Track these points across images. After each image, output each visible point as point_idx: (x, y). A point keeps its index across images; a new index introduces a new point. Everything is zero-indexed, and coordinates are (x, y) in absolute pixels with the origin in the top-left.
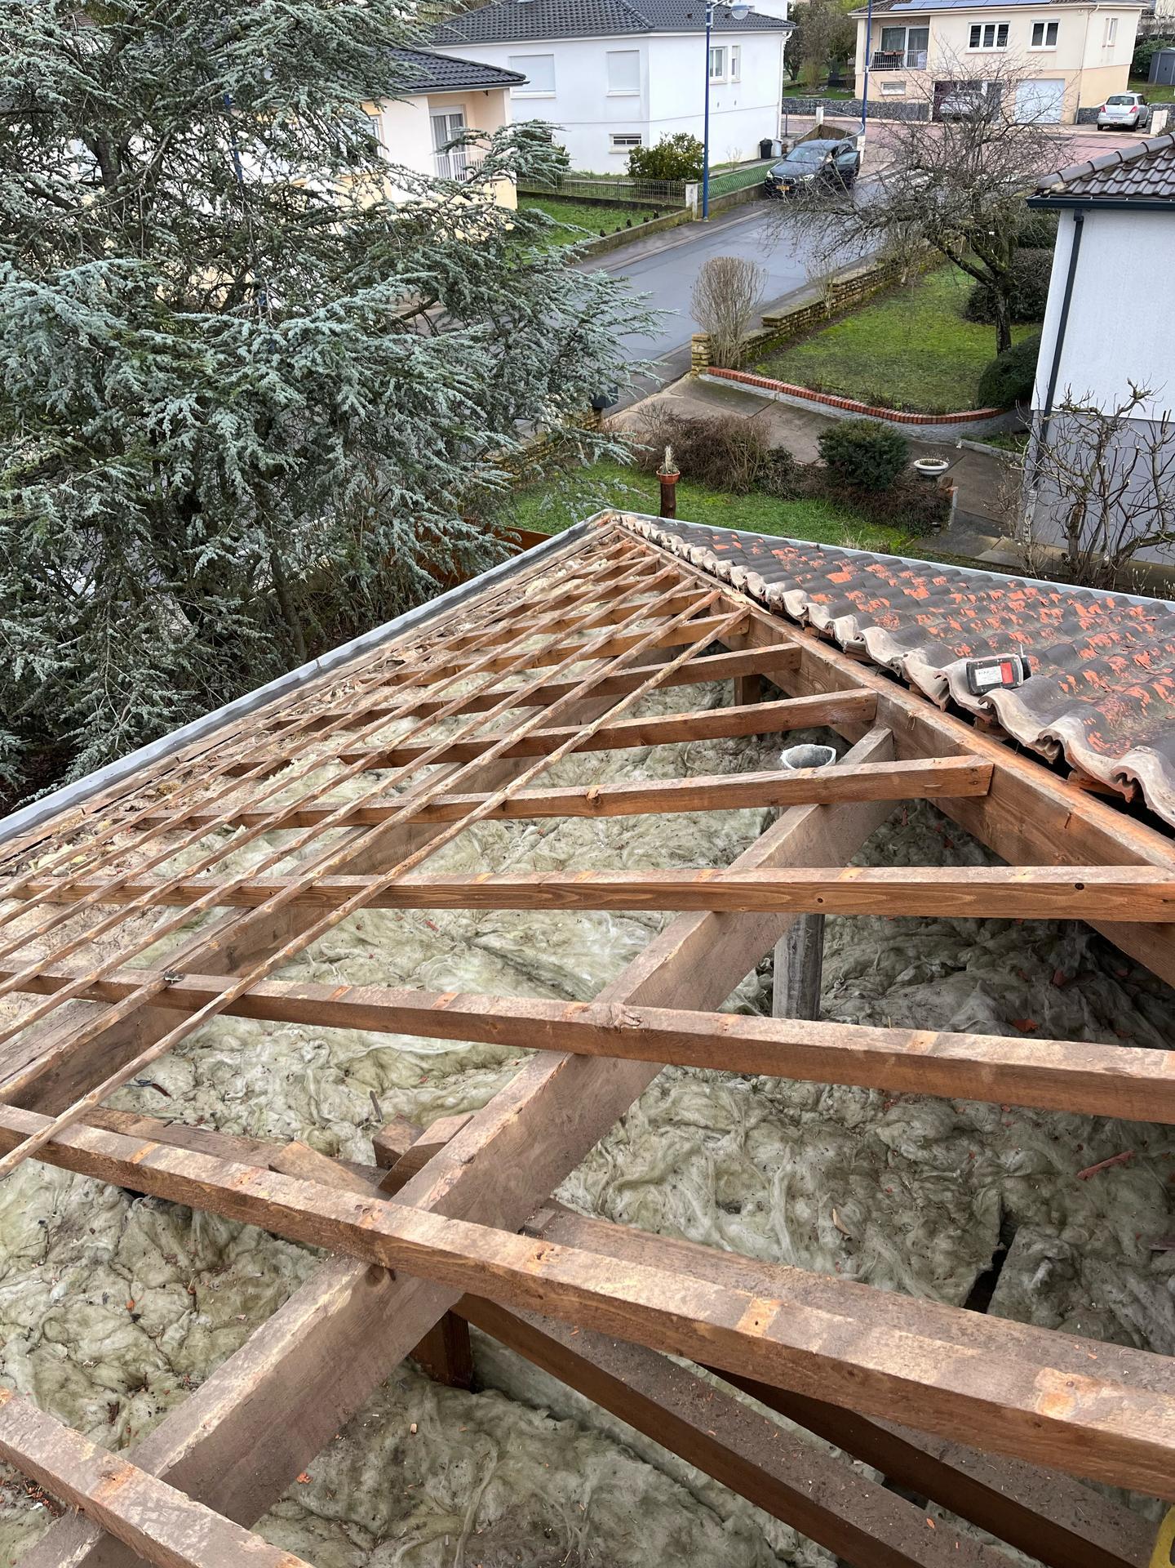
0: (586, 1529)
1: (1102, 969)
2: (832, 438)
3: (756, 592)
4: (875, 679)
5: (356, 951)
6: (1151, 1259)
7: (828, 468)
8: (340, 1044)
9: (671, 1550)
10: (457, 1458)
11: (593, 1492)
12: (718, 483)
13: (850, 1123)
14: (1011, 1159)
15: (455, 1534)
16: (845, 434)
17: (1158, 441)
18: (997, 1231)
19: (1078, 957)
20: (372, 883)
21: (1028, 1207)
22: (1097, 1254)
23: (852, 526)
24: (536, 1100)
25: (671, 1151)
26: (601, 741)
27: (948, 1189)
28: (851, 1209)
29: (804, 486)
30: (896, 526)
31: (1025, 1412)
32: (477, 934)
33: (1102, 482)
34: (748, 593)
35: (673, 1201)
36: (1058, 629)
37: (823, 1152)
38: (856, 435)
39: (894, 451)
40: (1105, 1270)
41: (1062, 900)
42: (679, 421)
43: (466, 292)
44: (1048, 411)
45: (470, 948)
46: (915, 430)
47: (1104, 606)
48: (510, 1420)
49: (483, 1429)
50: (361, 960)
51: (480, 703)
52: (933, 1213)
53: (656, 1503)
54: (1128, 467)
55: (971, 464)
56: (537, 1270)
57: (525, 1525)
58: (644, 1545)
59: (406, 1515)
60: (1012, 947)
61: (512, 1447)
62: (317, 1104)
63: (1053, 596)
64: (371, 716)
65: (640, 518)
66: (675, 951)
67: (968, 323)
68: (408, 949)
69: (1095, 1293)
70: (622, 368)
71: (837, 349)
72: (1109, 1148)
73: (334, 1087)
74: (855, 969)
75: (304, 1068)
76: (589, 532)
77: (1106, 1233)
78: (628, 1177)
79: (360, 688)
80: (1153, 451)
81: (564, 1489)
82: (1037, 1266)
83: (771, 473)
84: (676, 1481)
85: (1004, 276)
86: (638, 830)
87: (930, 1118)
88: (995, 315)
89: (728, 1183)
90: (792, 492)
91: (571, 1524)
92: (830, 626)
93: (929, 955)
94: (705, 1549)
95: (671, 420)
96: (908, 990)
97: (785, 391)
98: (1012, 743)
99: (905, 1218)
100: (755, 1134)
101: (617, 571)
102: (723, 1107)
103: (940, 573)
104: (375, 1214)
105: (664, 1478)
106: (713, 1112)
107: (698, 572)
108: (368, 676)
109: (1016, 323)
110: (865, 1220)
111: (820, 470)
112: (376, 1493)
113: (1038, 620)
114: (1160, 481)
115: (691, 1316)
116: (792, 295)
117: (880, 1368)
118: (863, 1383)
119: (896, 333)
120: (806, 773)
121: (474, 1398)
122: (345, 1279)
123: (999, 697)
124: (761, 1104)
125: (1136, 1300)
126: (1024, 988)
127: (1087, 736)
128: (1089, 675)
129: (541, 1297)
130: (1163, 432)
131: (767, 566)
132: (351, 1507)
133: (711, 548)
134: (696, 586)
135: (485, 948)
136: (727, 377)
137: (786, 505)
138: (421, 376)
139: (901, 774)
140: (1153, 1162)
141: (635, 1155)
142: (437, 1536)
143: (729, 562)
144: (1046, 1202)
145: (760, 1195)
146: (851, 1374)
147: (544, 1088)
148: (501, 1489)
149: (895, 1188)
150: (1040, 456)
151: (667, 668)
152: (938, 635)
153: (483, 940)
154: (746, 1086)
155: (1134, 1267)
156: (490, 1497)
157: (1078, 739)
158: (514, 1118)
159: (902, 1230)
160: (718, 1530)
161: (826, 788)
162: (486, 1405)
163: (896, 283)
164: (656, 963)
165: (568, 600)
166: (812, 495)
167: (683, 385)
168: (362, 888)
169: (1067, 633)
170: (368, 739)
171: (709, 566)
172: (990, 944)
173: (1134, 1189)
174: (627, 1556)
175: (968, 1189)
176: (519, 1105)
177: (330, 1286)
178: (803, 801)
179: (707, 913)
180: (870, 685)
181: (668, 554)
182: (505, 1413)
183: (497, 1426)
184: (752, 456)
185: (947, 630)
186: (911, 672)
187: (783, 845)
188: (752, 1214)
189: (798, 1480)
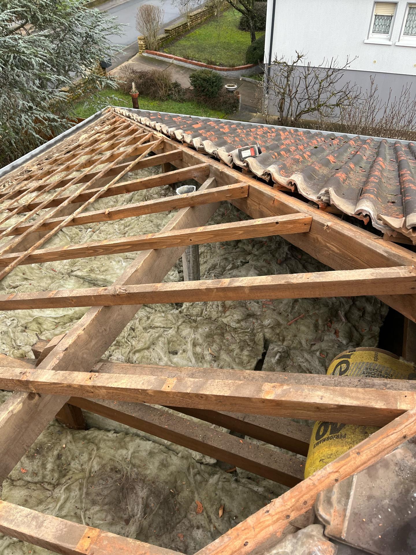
0: (130, 467)
1: (293, 257)
2: (194, 77)
3: (165, 132)
4: (208, 160)
5: (24, 283)
6: (311, 347)
7: (194, 89)
8: (22, 318)
9: (160, 467)
10: (81, 453)
11: (132, 454)
12: (154, 97)
13: (213, 319)
14: (266, 322)
15: (83, 478)
16: (199, 76)
17: (307, 74)
18: (263, 346)
19: (285, 254)
20: (21, 255)
21: (272, 337)
22: (294, 348)
23: (205, 111)
24: (90, 324)
25: (151, 337)
26: (110, 192)
27: (247, 335)
28: (215, 347)
29: (186, 97)
30: (220, 111)
31: (259, 399)
32: (72, 271)
33: (289, 90)
34: (163, 133)
35: (154, 354)
36: (273, 140)
37: (205, 329)
38: (203, 75)
39: (217, 81)
40: (297, 352)
41: (271, 229)
42: (137, 72)
43: (39, 17)
44: (270, 64)
45: (70, 277)
46: (225, 73)
47: (290, 132)
48: (100, 436)
49: (91, 441)
50: (26, 286)
51: (62, 183)
52: (242, 344)
53: (154, 453)
54: (297, 84)
55: (245, 86)
56: (90, 383)
57: (108, 470)
58: (151, 467)
59: (64, 476)
60: (264, 253)
61: (102, 445)
62: (15, 341)
63: (273, 130)
64: (20, 192)
65: (122, 109)
66: (140, 265)
67: (240, 31)
68: (45, 280)
69: (295, 360)
70: (109, 49)
71: (193, 42)
72: (297, 314)
73: (21, 333)
74: (212, 267)
75: (8, 329)
76: (103, 115)
77: (297, 341)
78: (137, 349)
79: (15, 183)
80: (306, 78)
81: (121, 455)
82: (276, 355)
83: (174, 92)
84: (161, 445)
85: (251, 12)
86: (130, 227)
87: (239, 313)
88: (249, 28)
89: (173, 345)
90: (182, 99)
91: (125, 466)
92: (191, 141)
93: (237, 259)
94: (172, 464)
95: (133, 72)
96: (230, 272)
97: (176, 59)
98: (255, 177)
99: (233, 347)
100: (181, 327)
101: (115, 129)
102: (169, 320)
103: (234, 124)
104: (27, 374)
105: (156, 445)
106: (166, 322)
107: (144, 127)
108: (18, 177)
109: (257, 31)
110: (220, 350)
111: (191, 90)
112: (53, 470)
113: (267, 137)
114: (308, 89)
115: (145, 389)
116: (175, 20)
117: (211, 393)
118: (206, 400)
119: (214, 35)
120: (185, 196)
121: (86, 432)
122: (19, 400)
123: (250, 160)
124: (183, 317)
125: (307, 360)
126: (268, 266)
127: (280, 171)
128: (282, 153)
129: (92, 392)
130: (308, 70)
131: (170, 123)
132: (44, 477)
133: (149, 117)
134: (144, 132)
135: (76, 276)
136: (153, 54)
137: (180, 105)
138: (23, 52)
139: (217, 192)
140: (311, 316)
141: (139, 341)
142: (77, 480)
143: (155, 122)
144: (278, 334)
145: (184, 347)
146: (202, 397)
147: (93, 320)
148: (99, 460)
149: (229, 337)
150: (268, 81)
151: (132, 163)
152: (231, 143)
153: (74, 273)
154: (177, 311)
155: (306, 350)
156: (95, 463)
157: (276, 172)
158: (83, 332)
159: (232, 351)
160: (176, 458)
161: (192, 200)
162: (91, 433)
163: (213, 15)
164: (133, 270)
165: (96, 141)
166: (189, 100)
167: (137, 58)
168: (18, 257)
169: (276, 141)
170: (19, 201)
171: (148, 124)
172: (257, 253)
173: (305, 326)
174: (145, 472)
175: (253, 334)
176: (83, 327)
177: (13, 403)
178: (185, 206)
179: (152, 250)
180: (206, 161)
181: (133, 121)
182: (98, 435)
183: (95, 439)
184: (166, 85)
185: (234, 141)
186: (220, 155)
187: (178, 223)
188: (182, 354)
189: (196, 436)
